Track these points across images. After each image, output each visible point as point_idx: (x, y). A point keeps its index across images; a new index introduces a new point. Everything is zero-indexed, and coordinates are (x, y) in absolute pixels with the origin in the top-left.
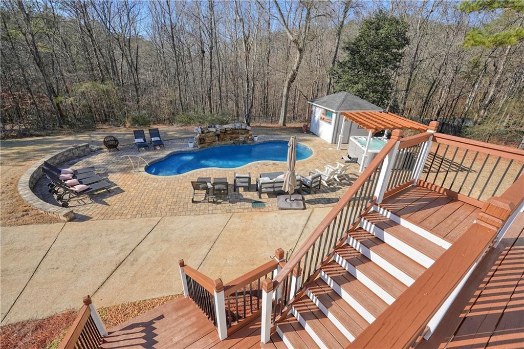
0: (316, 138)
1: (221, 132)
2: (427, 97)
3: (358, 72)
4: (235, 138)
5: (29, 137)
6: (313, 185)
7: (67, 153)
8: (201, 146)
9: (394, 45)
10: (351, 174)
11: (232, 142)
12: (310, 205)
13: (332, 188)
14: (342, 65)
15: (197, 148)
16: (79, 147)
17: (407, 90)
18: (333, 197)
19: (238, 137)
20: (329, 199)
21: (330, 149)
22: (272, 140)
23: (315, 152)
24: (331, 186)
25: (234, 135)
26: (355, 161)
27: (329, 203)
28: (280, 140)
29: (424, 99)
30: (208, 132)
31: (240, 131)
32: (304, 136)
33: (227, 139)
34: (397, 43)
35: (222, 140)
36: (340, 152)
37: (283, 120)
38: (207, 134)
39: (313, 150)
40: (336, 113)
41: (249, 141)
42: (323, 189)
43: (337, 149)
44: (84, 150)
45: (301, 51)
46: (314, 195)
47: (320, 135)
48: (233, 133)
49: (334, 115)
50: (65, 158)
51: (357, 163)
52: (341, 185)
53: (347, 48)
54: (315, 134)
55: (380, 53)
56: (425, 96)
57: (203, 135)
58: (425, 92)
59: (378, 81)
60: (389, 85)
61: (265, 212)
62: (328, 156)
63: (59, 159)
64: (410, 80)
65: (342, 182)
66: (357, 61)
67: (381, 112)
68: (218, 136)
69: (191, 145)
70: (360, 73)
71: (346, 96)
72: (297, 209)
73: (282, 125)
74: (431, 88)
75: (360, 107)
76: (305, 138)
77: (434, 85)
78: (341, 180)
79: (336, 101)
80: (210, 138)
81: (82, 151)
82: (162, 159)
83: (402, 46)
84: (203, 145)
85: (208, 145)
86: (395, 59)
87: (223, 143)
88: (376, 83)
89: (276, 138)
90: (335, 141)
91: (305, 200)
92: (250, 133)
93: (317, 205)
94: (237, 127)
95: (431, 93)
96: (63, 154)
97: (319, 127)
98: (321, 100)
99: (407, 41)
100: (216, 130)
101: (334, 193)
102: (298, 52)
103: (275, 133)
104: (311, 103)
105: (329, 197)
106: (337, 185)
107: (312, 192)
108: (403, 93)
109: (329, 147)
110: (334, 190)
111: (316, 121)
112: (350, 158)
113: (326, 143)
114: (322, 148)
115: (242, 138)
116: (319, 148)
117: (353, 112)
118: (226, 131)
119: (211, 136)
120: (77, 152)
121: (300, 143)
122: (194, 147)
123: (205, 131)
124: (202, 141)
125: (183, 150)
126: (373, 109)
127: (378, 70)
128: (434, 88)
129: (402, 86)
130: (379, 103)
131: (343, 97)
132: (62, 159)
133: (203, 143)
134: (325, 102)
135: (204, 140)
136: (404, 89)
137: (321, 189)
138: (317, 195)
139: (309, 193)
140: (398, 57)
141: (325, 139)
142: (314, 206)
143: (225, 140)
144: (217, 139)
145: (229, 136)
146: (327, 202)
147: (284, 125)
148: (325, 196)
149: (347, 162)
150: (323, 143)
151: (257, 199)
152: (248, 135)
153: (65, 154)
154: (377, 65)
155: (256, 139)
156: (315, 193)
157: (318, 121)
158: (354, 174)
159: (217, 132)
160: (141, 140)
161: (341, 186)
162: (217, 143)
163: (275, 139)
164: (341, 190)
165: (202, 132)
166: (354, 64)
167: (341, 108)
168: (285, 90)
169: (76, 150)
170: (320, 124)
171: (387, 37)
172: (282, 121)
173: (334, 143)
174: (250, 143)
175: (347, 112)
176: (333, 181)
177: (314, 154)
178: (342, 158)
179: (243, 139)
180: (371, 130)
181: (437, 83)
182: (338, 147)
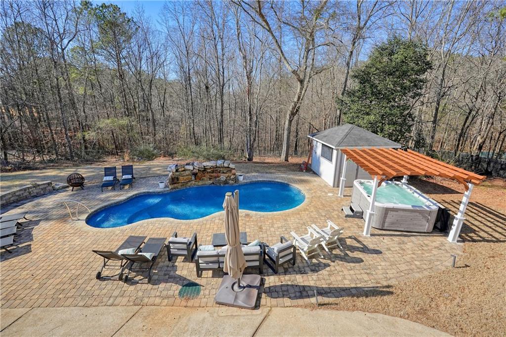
0: (316, 179)
1: (199, 170)
2: (462, 129)
3: (371, 102)
4: (216, 177)
5: (22, 171)
6: (281, 261)
7: (21, 192)
8: (173, 186)
9: (412, 70)
10: (350, 237)
11: (212, 182)
12: (268, 299)
13: (314, 265)
14: (351, 94)
15: (168, 189)
16: (39, 185)
17: (434, 122)
18: (312, 283)
19: (218, 177)
20: (304, 287)
21: (330, 194)
22: (261, 179)
23: (308, 198)
24: (314, 261)
25: (214, 174)
26: (360, 215)
27: (301, 297)
28: (270, 180)
29: (459, 132)
30: (184, 170)
31: (222, 169)
32: (301, 176)
33: (205, 179)
34: (416, 68)
35: (200, 179)
36: (342, 200)
37: (285, 155)
38: (182, 173)
39: (307, 196)
40: (337, 150)
41: (231, 182)
42: (300, 265)
43: (339, 195)
44: (45, 188)
45: (302, 82)
46: (282, 278)
47: (321, 175)
48: (213, 172)
49: (335, 152)
50: (17, 198)
51: (362, 218)
52: (330, 259)
53: (355, 77)
54: (316, 174)
55: (396, 79)
56: (460, 127)
57: (177, 173)
58: (458, 123)
59: (394, 111)
60: (410, 115)
61: (193, 307)
62: (323, 205)
63: (6, 200)
64: (437, 109)
65: (334, 252)
66: (368, 90)
67: (396, 149)
68: (195, 174)
69: (162, 185)
70: (373, 103)
71: (351, 130)
72: (245, 308)
73: (284, 160)
74: (467, 118)
75: (368, 142)
76: (302, 178)
77: (470, 115)
78: (331, 249)
79: (338, 135)
80: (185, 178)
81: (42, 189)
82: (121, 201)
83: (423, 71)
84: (176, 185)
85: (181, 186)
86: (415, 86)
87: (200, 183)
88: (392, 114)
89: (267, 178)
90: (337, 184)
91: (266, 286)
92: (233, 171)
93: (280, 300)
94: (218, 165)
95: (467, 124)
96: (15, 193)
97: (320, 165)
98: (322, 134)
99: (429, 66)
100: (194, 168)
101: (315, 276)
102: (299, 83)
103: (268, 171)
104: (311, 137)
105: (306, 284)
106: (324, 259)
107: (281, 270)
108: (430, 124)
109: (329, 192)
110: (316, 268)
111: (318, 158)
112: (352, 210)
113: (326, 186)
114: (319, 193)
115: (223, 177)
116: (315, 192)
117: (357, 148)
118: (205, 169)
119: (187, 175)
120: (35, 191)
121: (293, 185)
122: (166, 187)
123: (180, 170)
124: (174, 180)
125: (151, 191)
126: (386, 144)
127: (394, 99)
128: (470, 119)
129: (428, 117)
130: (398, 136)
131: (347, 131)
132: (12, 199)
133: (175, 183)
134: (325, 136)
135: (178, 179)
136: (432, 120)
137: (296, 265)
138: (287, 277)
139: (275, 272)
140: (417, 84)
141: (327, 181)
142: (274, 301)
143: (203, 180)
144: (193, 178)
145: (208, 176)
146: (298, 294)
147: (287, 160)
148: (300, 280)
149: (347, 216)
150: (323, 185)
151: (193, 278)
152: (230, 175)
153: (17, 194)
154: (393, 94)
155: (241, 178)
156: (286, 272)
157: (319, 158)
158: (355, 239)
159: (195, 171)
160: (111, 178)
161: (329, 262)
162: (194, 183)
163: (265, 179)
164: (328, 269)
165: (177, 171)
166: (364, 93)
167: (342, 144)
168: (287, 123)
169: (34, 188)
170: (321, 162)
171: (403, 62)
172: (284, 157)
173: (336, 185)
174: (233, 184)
175: (348, 148)
176: (319, 251)
177: (306, 201)
178: (342, 210)
179: (225, 178)
180: (376, 176)
181: (474, 113)
182: (339, 192)
